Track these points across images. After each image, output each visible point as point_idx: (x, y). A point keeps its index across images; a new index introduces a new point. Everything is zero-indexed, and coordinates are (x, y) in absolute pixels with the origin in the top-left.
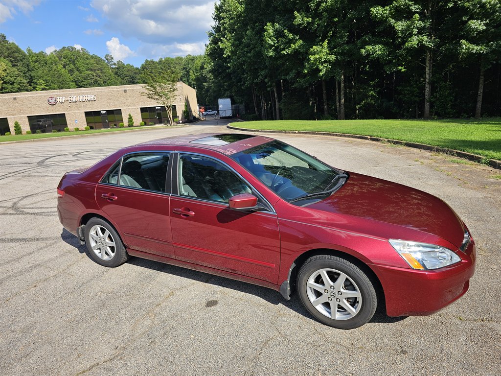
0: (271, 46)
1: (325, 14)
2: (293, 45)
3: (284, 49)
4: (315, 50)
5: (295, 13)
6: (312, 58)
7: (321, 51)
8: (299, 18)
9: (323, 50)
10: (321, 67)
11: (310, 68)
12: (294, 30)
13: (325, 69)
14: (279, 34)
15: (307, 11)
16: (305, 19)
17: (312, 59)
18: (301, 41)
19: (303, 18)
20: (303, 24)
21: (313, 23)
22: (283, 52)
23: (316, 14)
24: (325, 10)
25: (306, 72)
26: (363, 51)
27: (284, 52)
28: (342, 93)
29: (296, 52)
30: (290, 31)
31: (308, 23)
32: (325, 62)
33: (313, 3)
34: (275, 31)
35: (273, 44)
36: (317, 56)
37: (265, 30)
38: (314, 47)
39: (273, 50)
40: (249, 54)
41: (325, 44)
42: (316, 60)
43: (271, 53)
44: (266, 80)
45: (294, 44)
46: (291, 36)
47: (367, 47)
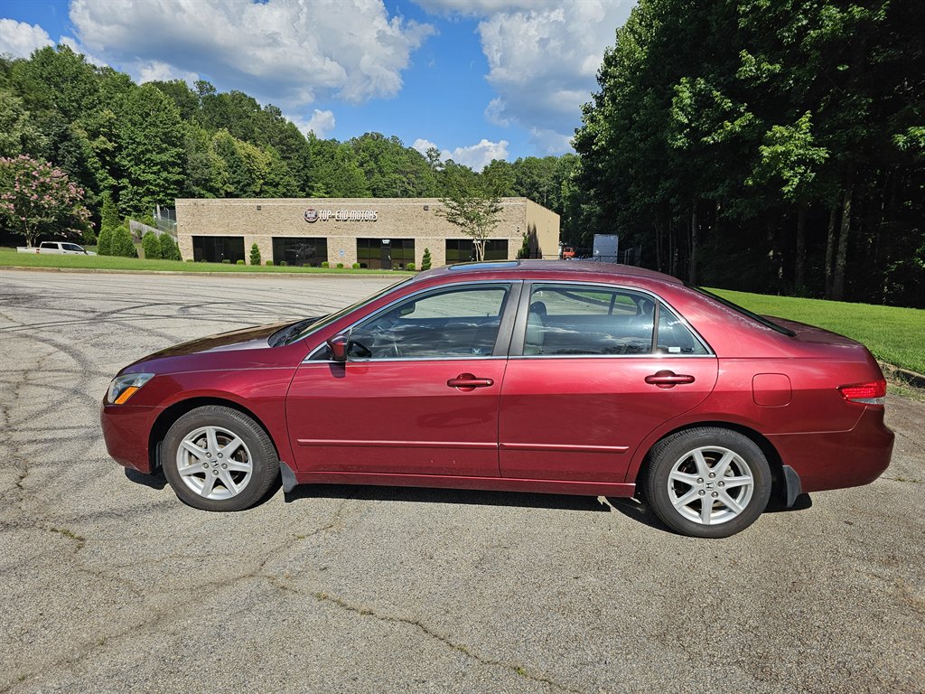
0: (682, 126)
1: (815, 54)
2: (729, 124)
3: (708, 133)
4: (778, 135)
5: (744, 53)
6: (766, 151)
7: (791, 137)
8: (750, 64)
9: (797, 135)
10: (787, 174)
11: (762, 175)
12: (737, 91)
13: (796, 180)
14: (703, 101)
15: (773, 49)
16: (765, 66)
17: (765, 154)
18: (750, 115)
19: (759, 66)
20: (758, 78)
21: (783, 76)
22: (705, 139)
23: (794, 56)
24: (817, 43)
25: (750, 183)
26: (901, 139)
27: (709, 139)
28: (844, 237)
29: (734, 139)
30: (726, 94)
31: (772, 76)
32: (800, 162)
33: (789, 30)
34: (697, 95)
35: (686, 121)
36: (780, 149)
37: (676, 94)
38: (776, 128)
39: (686, 135)
40: (641, 145)
41: (805, 122)
42: (775, 157)
43: (681, 141)
44: (673, 200)
45: (732, 123)
46: (728, 104)
47: (912, 130)
